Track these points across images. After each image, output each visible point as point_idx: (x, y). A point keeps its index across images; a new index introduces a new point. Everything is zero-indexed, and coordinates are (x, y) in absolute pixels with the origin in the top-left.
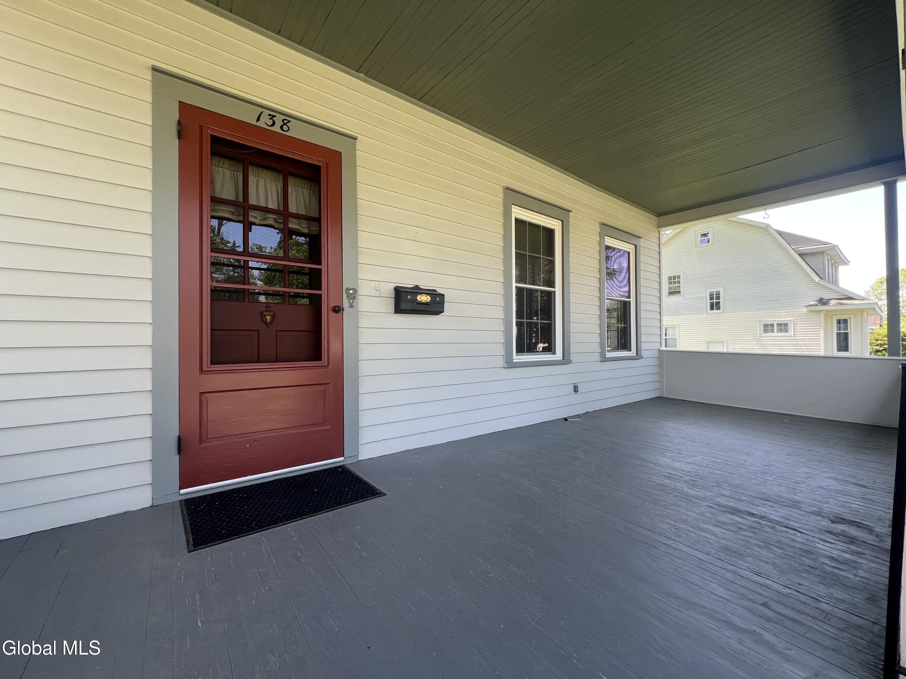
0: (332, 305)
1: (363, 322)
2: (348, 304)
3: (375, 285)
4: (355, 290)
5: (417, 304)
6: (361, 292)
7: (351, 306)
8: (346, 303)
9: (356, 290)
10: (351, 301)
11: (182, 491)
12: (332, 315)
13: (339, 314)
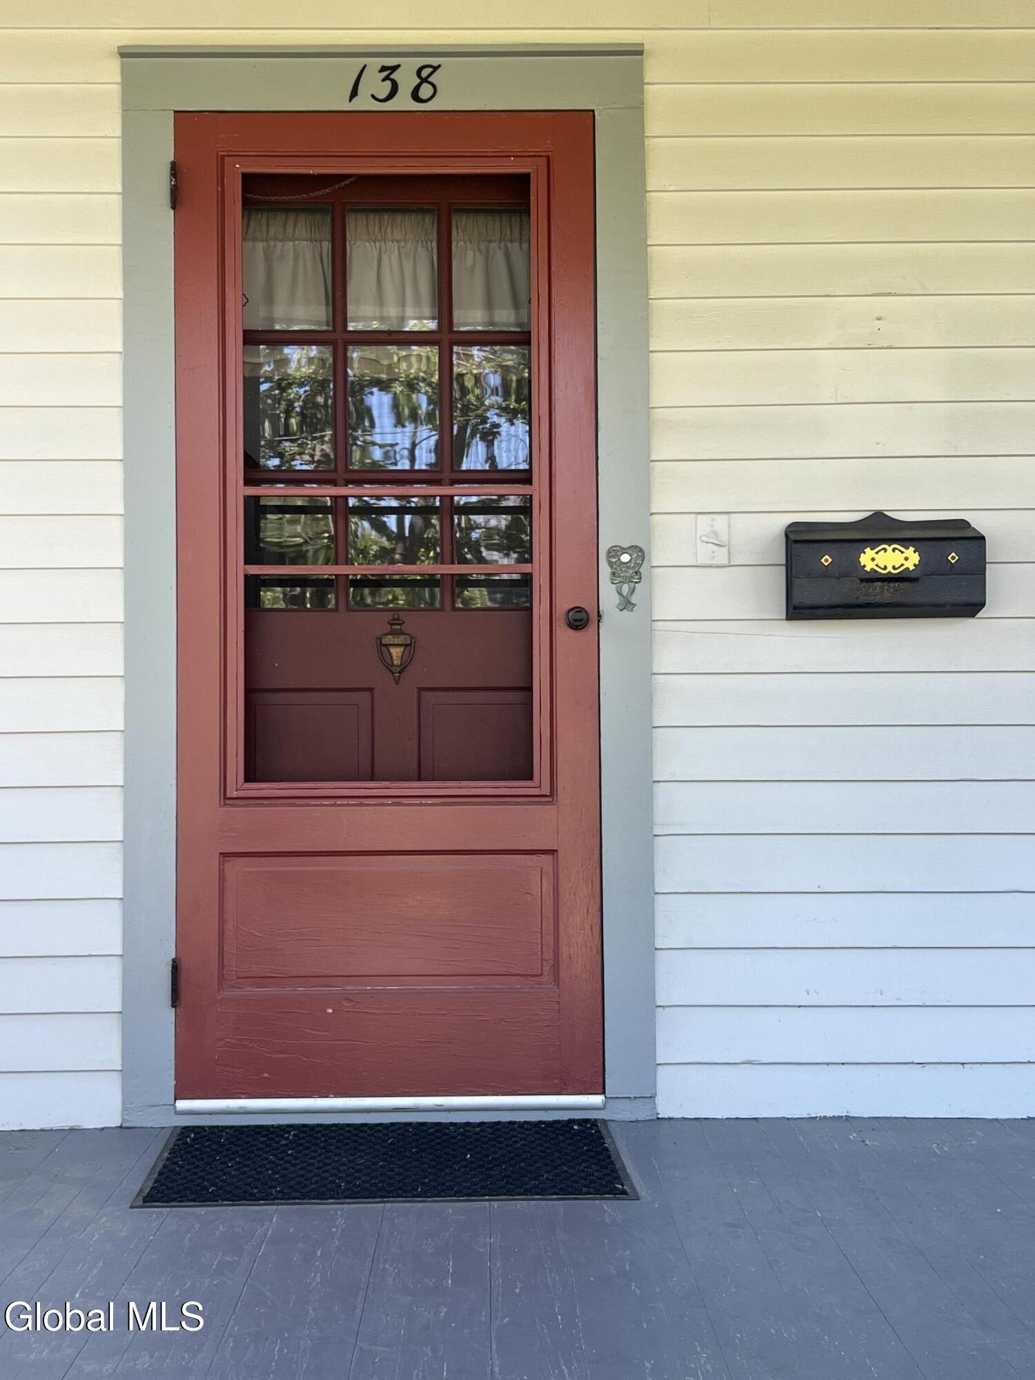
0: (564, 604)
1: (668, 658)
2: (616, 599)
3: (712, 526)
4: (639, 553)
5: (862, 580)
6: (660, 555)
7: (627, 604)
8: (609, 595)
9: (641, 550)
10: (625, 589)
11: (182, 1105)
12: (564, 635)
13: (587, 635)
